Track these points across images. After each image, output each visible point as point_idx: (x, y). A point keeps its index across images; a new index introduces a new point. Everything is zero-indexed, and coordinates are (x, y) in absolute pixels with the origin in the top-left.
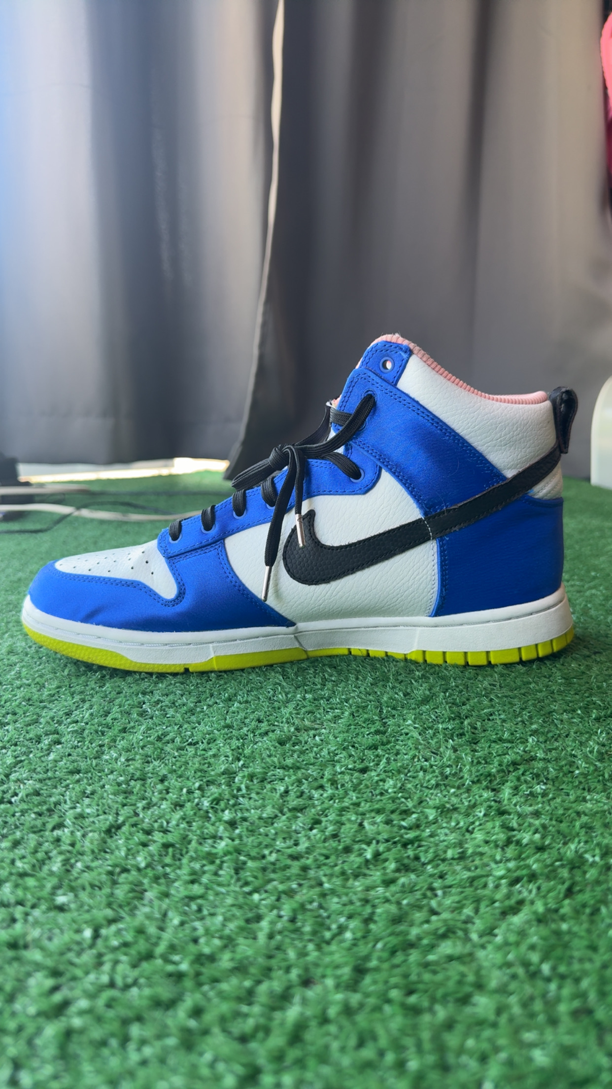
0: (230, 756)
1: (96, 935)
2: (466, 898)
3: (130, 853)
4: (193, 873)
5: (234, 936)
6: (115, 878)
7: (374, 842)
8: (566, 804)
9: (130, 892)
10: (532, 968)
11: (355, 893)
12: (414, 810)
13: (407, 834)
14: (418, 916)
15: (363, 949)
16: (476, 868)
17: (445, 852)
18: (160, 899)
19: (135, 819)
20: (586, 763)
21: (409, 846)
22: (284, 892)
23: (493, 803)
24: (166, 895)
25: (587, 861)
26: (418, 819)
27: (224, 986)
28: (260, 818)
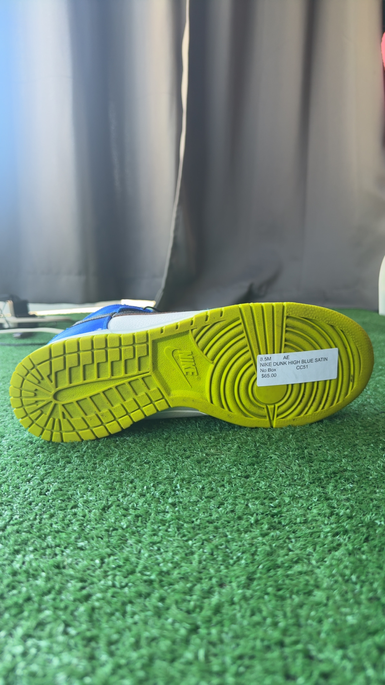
0: (169, 468)
1: (102, 562)
2: (308, 543)
3: (117, 520)
4: (154, 530)
5: (179, 562)
6: (110, 533)
7: (255, 514)
8: (365, 495)
9: (119, 540)
10: (346, 578)
11: (246, 540)
12: (277, 498)
14: (282, 552)
15: (251, 569)
16: (314, 528)
17: (296, 519)
18: (136, 544)
19: (118, 502)
20: (376, 473)
21: (275, 517)
22: (206, 540)
23: (322, 494)
24: (140, 542)
25: (377, 524)
26: (279, 503)
27: (176, 586)
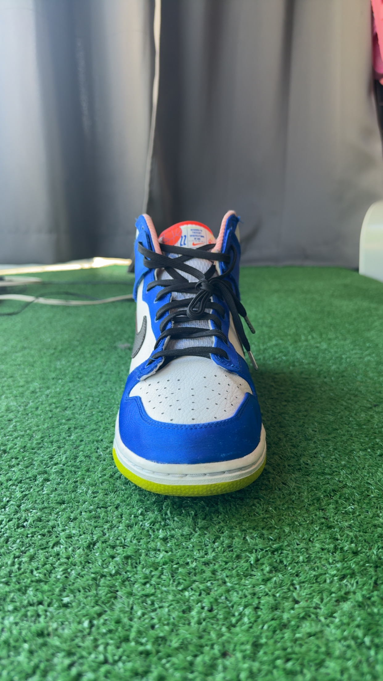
1: (91, 625)
2: (314, 591)
4: (146, 576)
5: (176, 623)
6: (98, 582)
7: (254, 551)
8: (368, 520)
9: (108, 593)
10: (359, 641)
11: (247, 589)
12: (276, 526)
13: (273, 544)
14: (287, 604)
15: (256, 630)
16: (318, 568)
18: (127, 597)
19: (104, 537)
21: (276, 553)
22: (204, 590)
23: (323, 520)
24: (131, 594)
26: (279, 533)
27: (175, 660)
28: (182, 535)
